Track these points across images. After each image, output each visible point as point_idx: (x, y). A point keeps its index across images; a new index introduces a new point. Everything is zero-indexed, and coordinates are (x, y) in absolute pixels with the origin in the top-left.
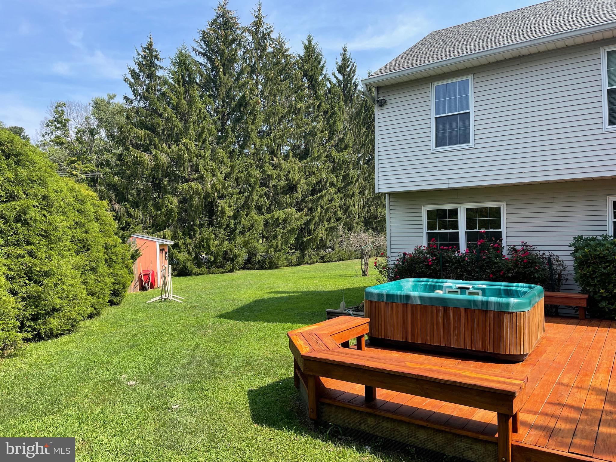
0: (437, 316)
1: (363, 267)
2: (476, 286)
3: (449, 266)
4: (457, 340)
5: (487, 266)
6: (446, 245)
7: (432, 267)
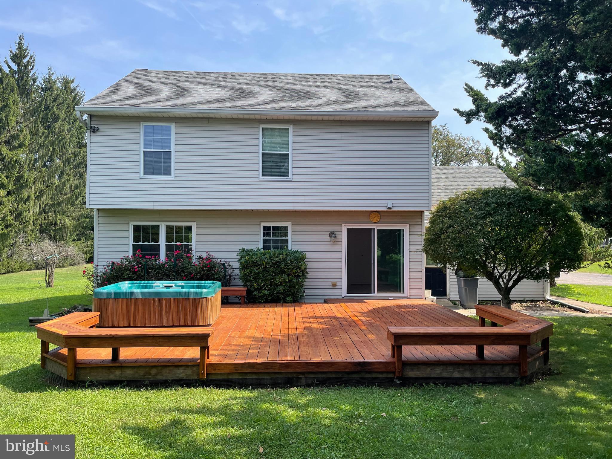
0: (154, 305)
1: (47, 279)
2: (177, 284)
3: (152, 272)
4: (168, 320)
5: (182, 271)
6: (149, 255)
7: (138, 273)
